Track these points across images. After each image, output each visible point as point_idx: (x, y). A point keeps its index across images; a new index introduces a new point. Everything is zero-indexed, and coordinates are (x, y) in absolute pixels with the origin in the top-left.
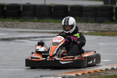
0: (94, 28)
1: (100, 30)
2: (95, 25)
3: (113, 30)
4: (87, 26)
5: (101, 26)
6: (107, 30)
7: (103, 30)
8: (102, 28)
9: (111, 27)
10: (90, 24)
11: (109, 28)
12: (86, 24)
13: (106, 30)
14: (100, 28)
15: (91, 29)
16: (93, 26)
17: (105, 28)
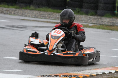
0: (97, 21)
1: (104, 24)
2: (97, 18)
3: (117, 25)
6: (111, 24)
7: (106, 24)
8: (105, 22)
9: (114, 22)
10: (91, 17)
12: (87, 16)
13: (109, 24)
14: (103, 21)
15: (94, 22)
16: (95, 19)
17: (108, 22)
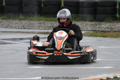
0: (93, 28)
1: (101, 30)
2: (94, 24)
3: (116, 30)
4: (85, 25)
5: (102, 25)
6: (109, 30)
7: (104, 30)
8: (103, 27)
9: (113, 27)
11: (111, 28)
12: (83, 22)
13: (107, 30)
14: (100, 27)
15: (89, 29)
16: (92, 25)
17: (106, 28)
